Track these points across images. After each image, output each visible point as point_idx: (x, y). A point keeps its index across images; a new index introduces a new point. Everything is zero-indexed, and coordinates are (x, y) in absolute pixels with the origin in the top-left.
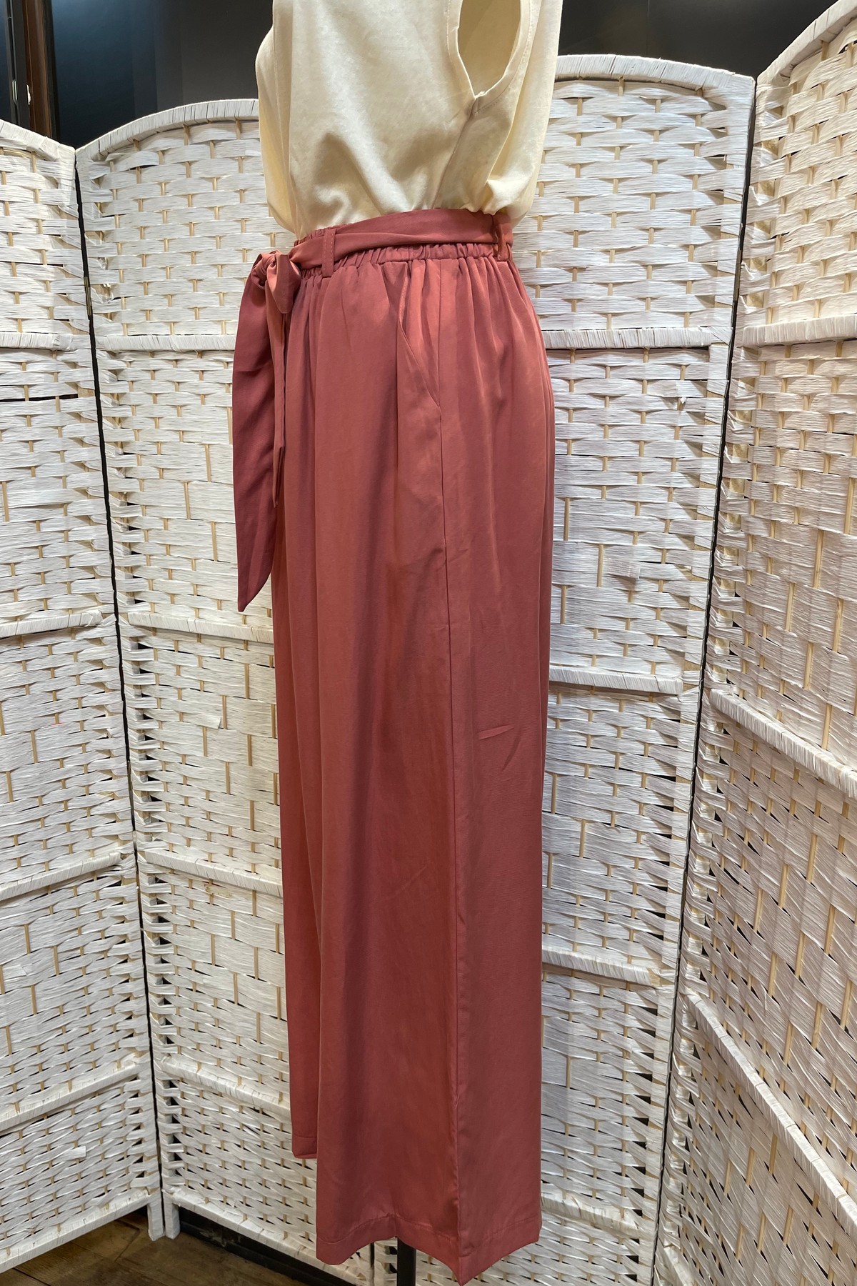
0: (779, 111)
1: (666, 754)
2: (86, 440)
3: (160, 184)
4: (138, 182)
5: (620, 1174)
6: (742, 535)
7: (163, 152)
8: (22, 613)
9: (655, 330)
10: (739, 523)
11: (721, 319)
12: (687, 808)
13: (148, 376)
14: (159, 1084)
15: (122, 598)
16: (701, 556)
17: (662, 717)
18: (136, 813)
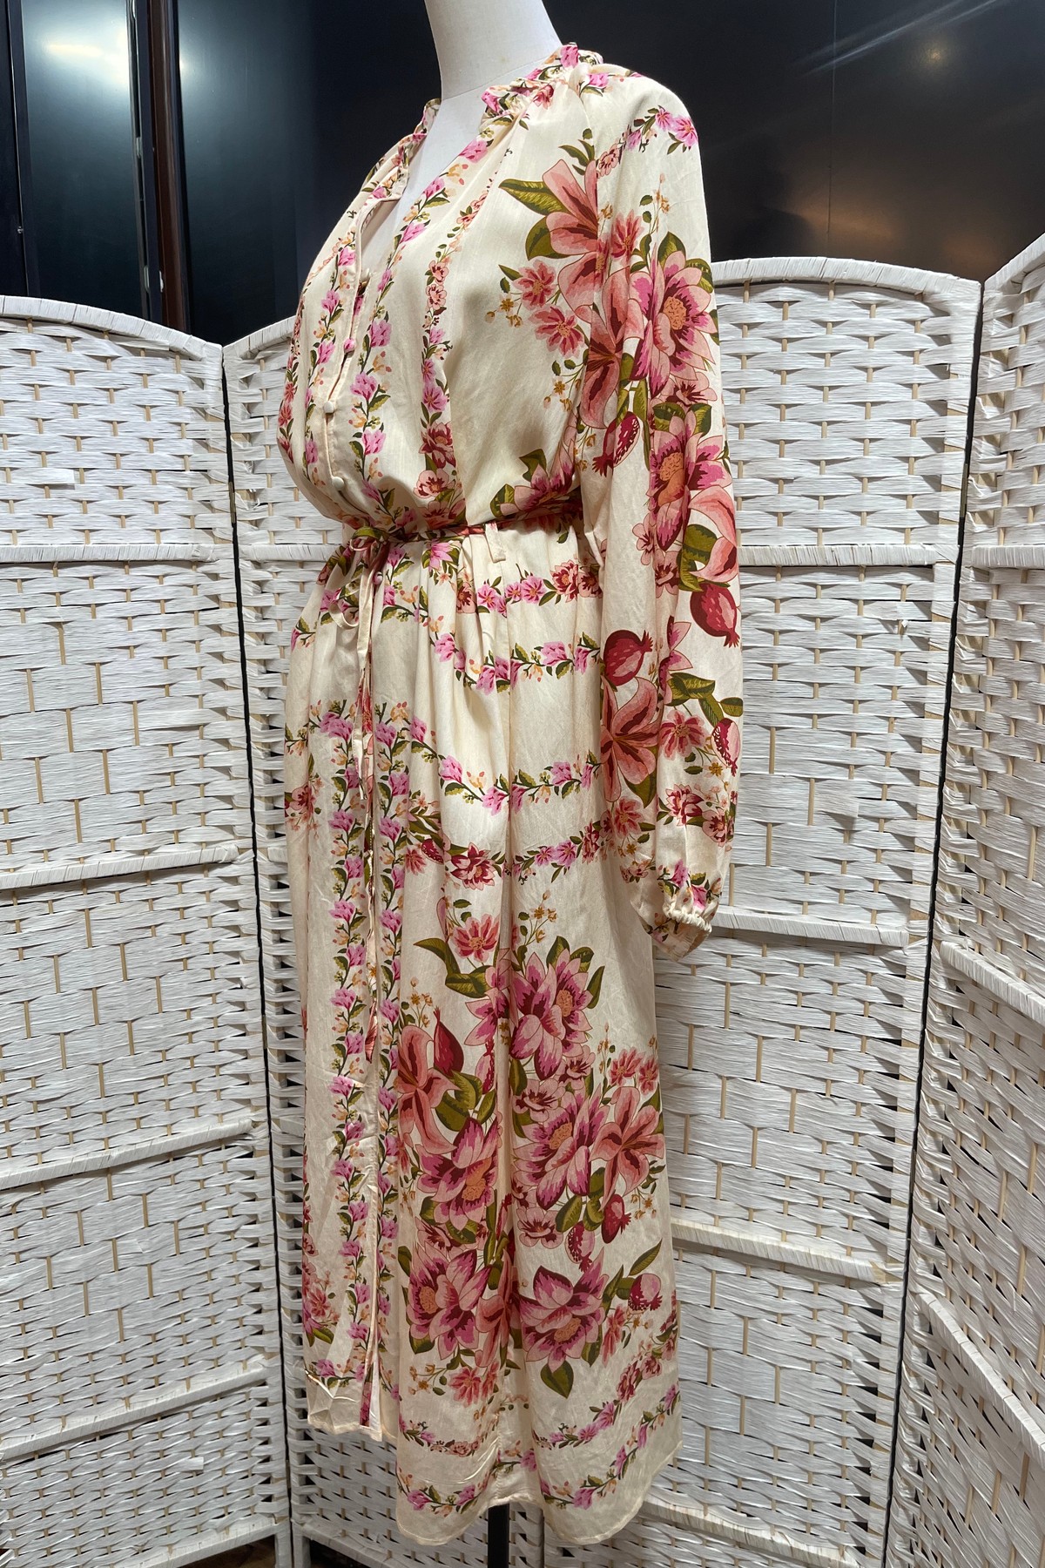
0: (1009, 320)
1: (891, 1015)
2: (226, 656)
5: (839, 1505)
6: (974, 769)
8: (150, 846)
9: (872, 546)
10: (970, 757)
11: (946, 536)
12: (915, 1076)
13: (296, 589)
14: (290, 1393)
15: (261, 832)
16: (928, 793)
17: (884, 972)
18: (270, 1075)
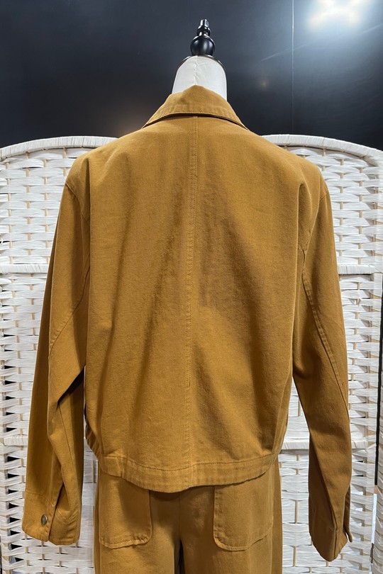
3: (44, 178)
4: (27, 176)
7: (47, 160)
13: (28, 288)
17: (354, 460)
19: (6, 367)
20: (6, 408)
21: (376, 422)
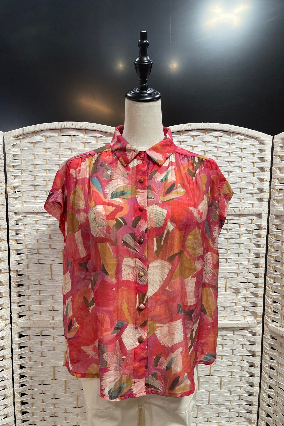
0: (282, 147)
1: (251, 348)
2: (2, 249)
3: (45, 149)
4: (34, 148)
7: (48, 137)
9: (245, 208)
11: (265, 205)
12: (259, 366)
13: (34, 222)
15: (14, 316)
16: (262, 280)
17: (248, 334)
18: (16, 412)
19: (19, 275)
20: (18, 303)
21: (262, 310)
